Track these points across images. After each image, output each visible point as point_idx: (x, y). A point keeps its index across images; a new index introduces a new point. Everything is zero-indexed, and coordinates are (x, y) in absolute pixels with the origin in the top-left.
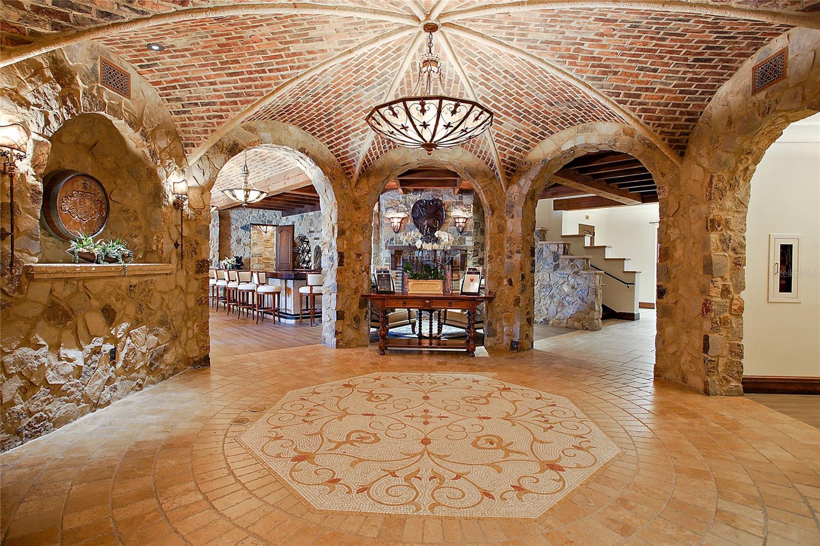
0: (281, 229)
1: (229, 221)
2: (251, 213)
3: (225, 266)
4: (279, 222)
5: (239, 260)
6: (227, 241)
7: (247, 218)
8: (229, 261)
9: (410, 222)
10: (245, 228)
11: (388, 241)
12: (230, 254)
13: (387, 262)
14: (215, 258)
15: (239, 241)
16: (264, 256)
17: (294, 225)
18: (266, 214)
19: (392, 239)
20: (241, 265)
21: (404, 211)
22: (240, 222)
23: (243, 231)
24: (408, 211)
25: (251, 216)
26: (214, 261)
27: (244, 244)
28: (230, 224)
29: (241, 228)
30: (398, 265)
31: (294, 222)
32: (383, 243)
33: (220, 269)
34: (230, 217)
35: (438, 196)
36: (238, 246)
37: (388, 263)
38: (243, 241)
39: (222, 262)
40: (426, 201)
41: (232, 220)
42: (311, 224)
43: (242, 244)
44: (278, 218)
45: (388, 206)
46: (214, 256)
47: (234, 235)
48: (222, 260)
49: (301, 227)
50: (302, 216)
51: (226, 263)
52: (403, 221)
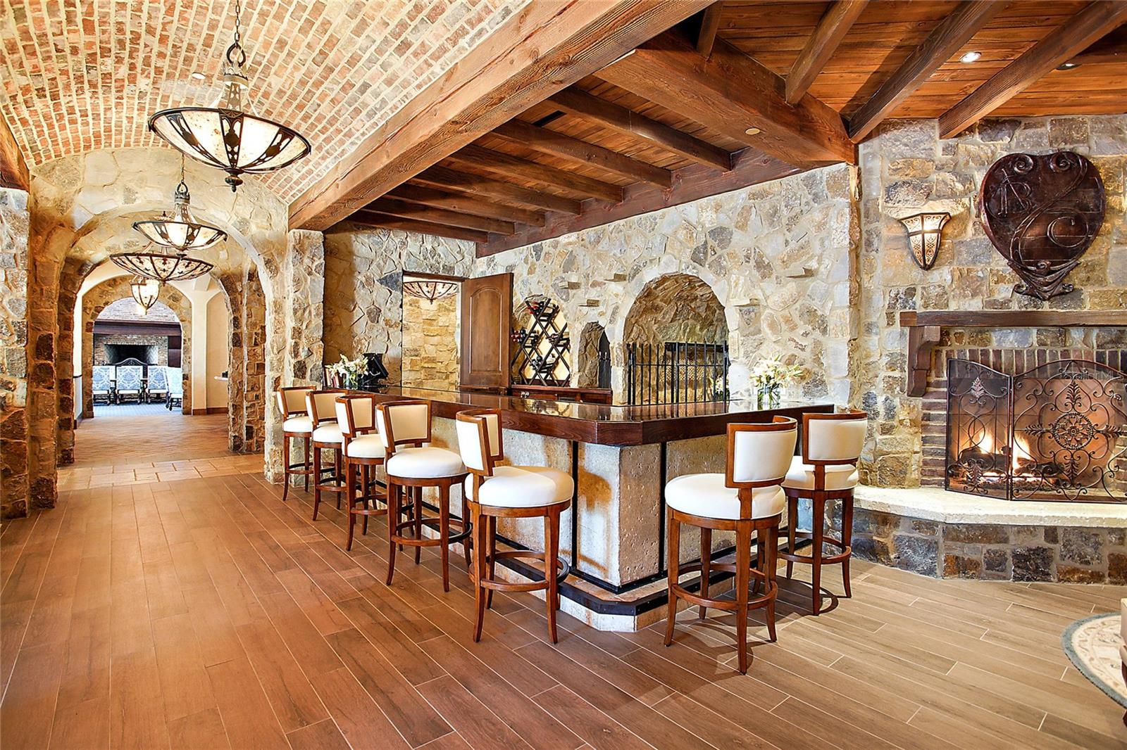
0: (473, 287)
1: (351, 264)
2: (404, 244)
3: (341, 380)
4: (469, 269)
5: (375, 362)
6: (344, 313)
7: (395, 256)
8: (351, 365)
9: (974, 233)
10: (390, 281)
11: (896, 298)
12: (352, 348)
13: (892, 366)
14: (314, 357)
15: (374, 315)
16: (423, 355)
17: (512, 275)
18: (440, 250)
19: (911, 292)
20: (381, 376)
21: (953, 195)
22: (378, 265)
23: (384, 290)
24: (965, 193)
25: (404, 253)
26: (310, 366)
27: (387, 322)
28: (351, 271)
29: (381, 281)
30: (933, 379)
31: (512, 267)
32: (880, 303)
33: (326, 390)
34: (351, 253)
35: (1073, 141)
36: (371, 328)
37: (897, 374)
38: (386, 314)
39: (333, 369)
40: (1032, 157)
41: (358, 261)
42: (569, 264)
43: (382, 322)
44: (468, 259)
45: (896, 178)
46: (310, 353)
47: (363, 299)
48: (331, 363)
49: (534, 278)
50: (538, 251)
51: (342, 371)
52: (949, 230)
